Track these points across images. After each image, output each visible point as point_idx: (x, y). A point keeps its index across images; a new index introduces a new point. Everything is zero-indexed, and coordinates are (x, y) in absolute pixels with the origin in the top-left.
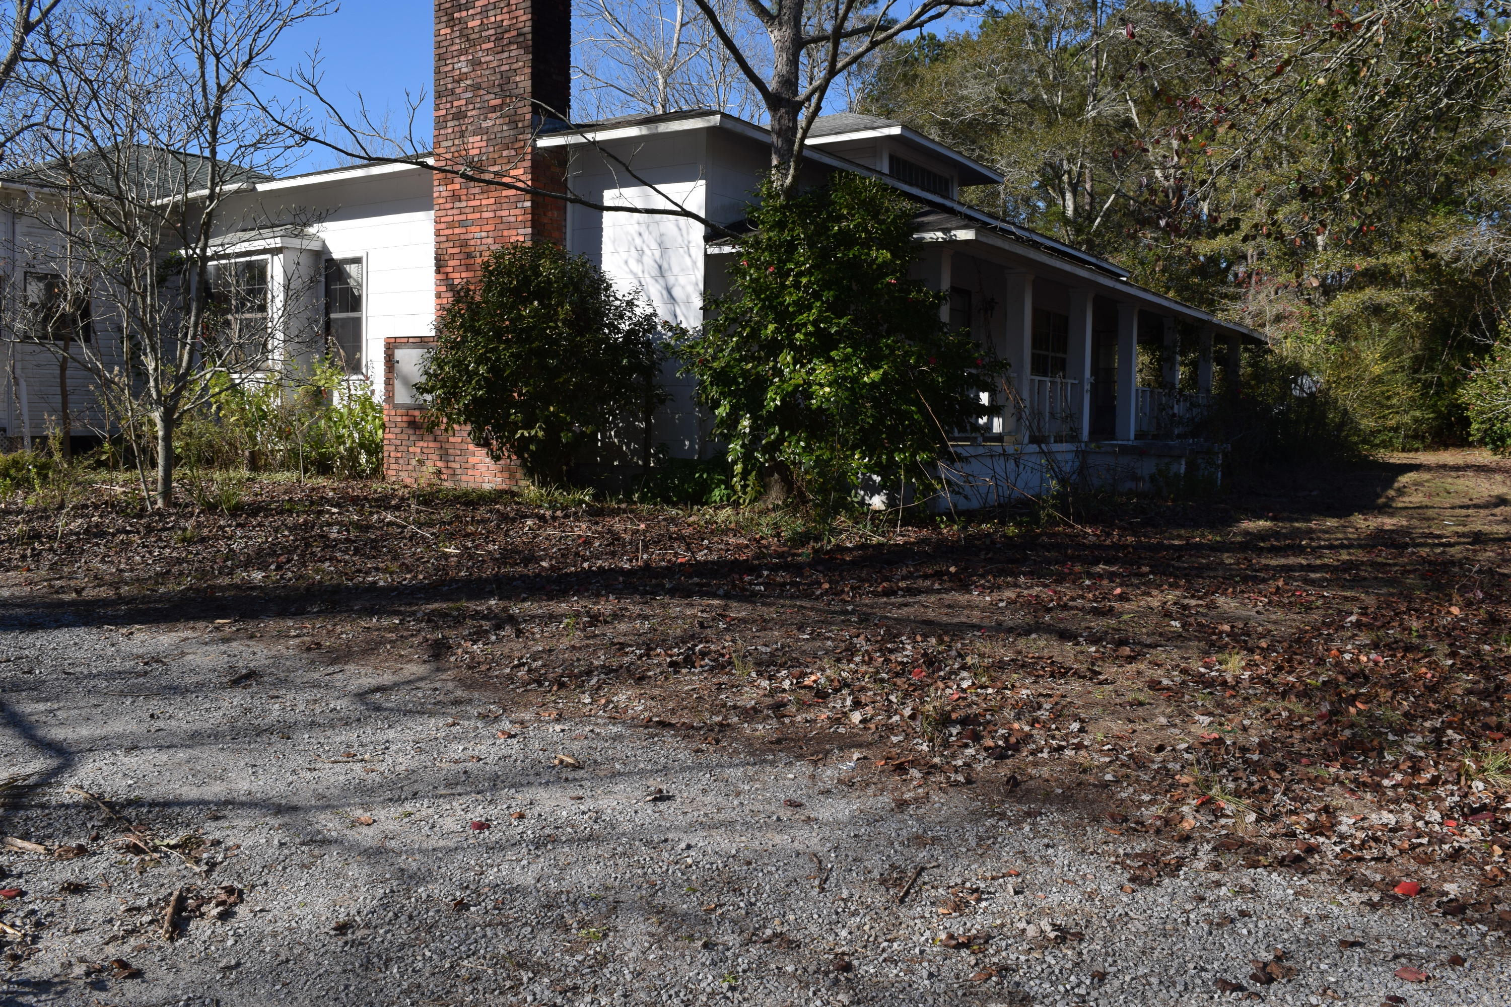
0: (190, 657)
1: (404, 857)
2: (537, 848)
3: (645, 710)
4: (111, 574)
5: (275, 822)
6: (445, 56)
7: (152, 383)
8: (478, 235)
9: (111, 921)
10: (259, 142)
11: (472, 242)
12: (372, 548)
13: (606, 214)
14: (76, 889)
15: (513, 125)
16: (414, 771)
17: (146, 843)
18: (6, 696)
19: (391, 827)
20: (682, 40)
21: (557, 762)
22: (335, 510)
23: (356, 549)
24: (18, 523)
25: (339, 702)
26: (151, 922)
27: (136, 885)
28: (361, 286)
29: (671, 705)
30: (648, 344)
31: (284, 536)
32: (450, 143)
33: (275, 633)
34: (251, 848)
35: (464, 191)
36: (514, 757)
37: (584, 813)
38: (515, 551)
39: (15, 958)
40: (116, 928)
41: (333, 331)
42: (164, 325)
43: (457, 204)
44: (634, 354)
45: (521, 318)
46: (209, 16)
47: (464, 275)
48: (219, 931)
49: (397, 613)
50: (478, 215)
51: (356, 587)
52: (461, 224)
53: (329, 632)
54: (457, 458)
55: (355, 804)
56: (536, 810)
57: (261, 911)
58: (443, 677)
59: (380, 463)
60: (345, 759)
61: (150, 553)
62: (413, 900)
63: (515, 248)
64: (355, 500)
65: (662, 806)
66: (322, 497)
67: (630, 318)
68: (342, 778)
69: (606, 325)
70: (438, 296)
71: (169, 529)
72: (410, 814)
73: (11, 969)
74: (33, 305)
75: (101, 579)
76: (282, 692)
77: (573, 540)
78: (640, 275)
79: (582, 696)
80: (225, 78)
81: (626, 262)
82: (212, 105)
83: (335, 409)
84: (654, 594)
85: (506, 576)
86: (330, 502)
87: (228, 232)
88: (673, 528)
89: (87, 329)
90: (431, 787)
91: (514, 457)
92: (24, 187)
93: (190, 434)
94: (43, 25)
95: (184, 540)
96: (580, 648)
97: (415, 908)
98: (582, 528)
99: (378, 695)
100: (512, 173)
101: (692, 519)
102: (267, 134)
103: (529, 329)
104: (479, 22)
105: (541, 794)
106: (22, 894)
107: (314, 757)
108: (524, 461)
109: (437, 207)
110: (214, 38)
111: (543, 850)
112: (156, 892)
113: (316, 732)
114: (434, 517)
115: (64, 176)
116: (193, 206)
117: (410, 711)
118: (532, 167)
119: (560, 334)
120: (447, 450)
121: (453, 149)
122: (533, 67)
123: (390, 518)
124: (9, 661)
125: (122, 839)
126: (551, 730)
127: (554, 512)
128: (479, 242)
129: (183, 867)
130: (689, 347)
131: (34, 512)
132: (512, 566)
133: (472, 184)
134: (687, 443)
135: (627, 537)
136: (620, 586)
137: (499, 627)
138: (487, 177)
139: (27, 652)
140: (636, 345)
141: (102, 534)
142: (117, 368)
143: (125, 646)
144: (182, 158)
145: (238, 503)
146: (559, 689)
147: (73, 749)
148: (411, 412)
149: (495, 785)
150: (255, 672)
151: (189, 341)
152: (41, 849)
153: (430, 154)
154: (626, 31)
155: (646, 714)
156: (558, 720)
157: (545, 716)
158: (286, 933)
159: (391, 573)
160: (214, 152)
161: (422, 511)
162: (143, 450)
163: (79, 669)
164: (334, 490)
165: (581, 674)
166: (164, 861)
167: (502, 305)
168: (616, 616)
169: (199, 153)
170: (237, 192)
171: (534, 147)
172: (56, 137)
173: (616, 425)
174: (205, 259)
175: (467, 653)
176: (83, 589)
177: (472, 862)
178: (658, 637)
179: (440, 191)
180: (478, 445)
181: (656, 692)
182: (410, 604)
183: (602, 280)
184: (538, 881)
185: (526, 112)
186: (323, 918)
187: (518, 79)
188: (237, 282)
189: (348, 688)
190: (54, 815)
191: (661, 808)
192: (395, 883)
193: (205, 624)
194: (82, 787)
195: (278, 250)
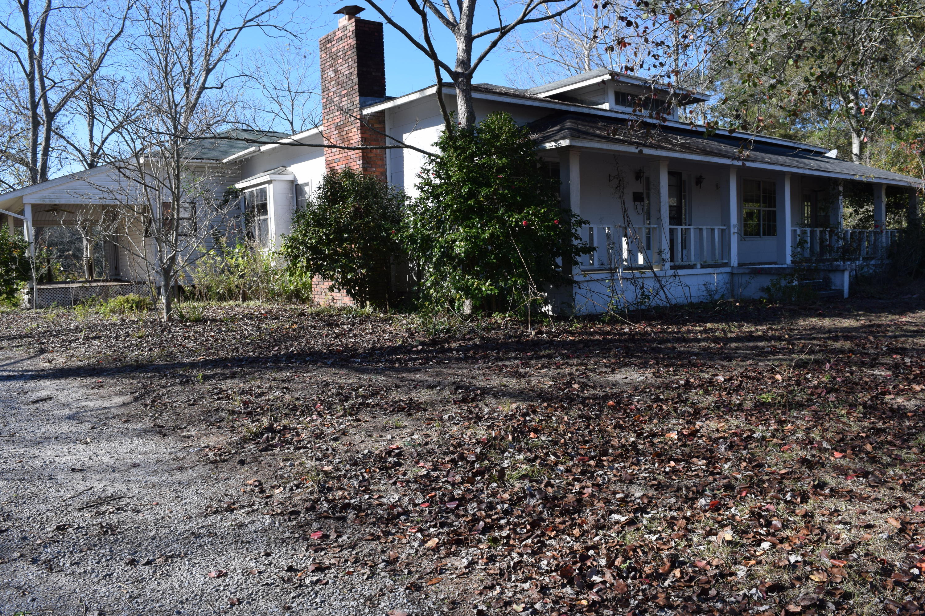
6: (324, 69)
13: (405, 151)
15: (352, 104)
35: (335, 143)
43: (333, 150)
50: (341, 155)
52: (335, 161)
100: (353, 130)
104: (336, 48)
109: (325, 153)
118: (361, 126)
150: (51, 398)
171: (361, 115)
185: (357, 96)
187: (353, 77)
188: (257, 200)
195: (269, 182)
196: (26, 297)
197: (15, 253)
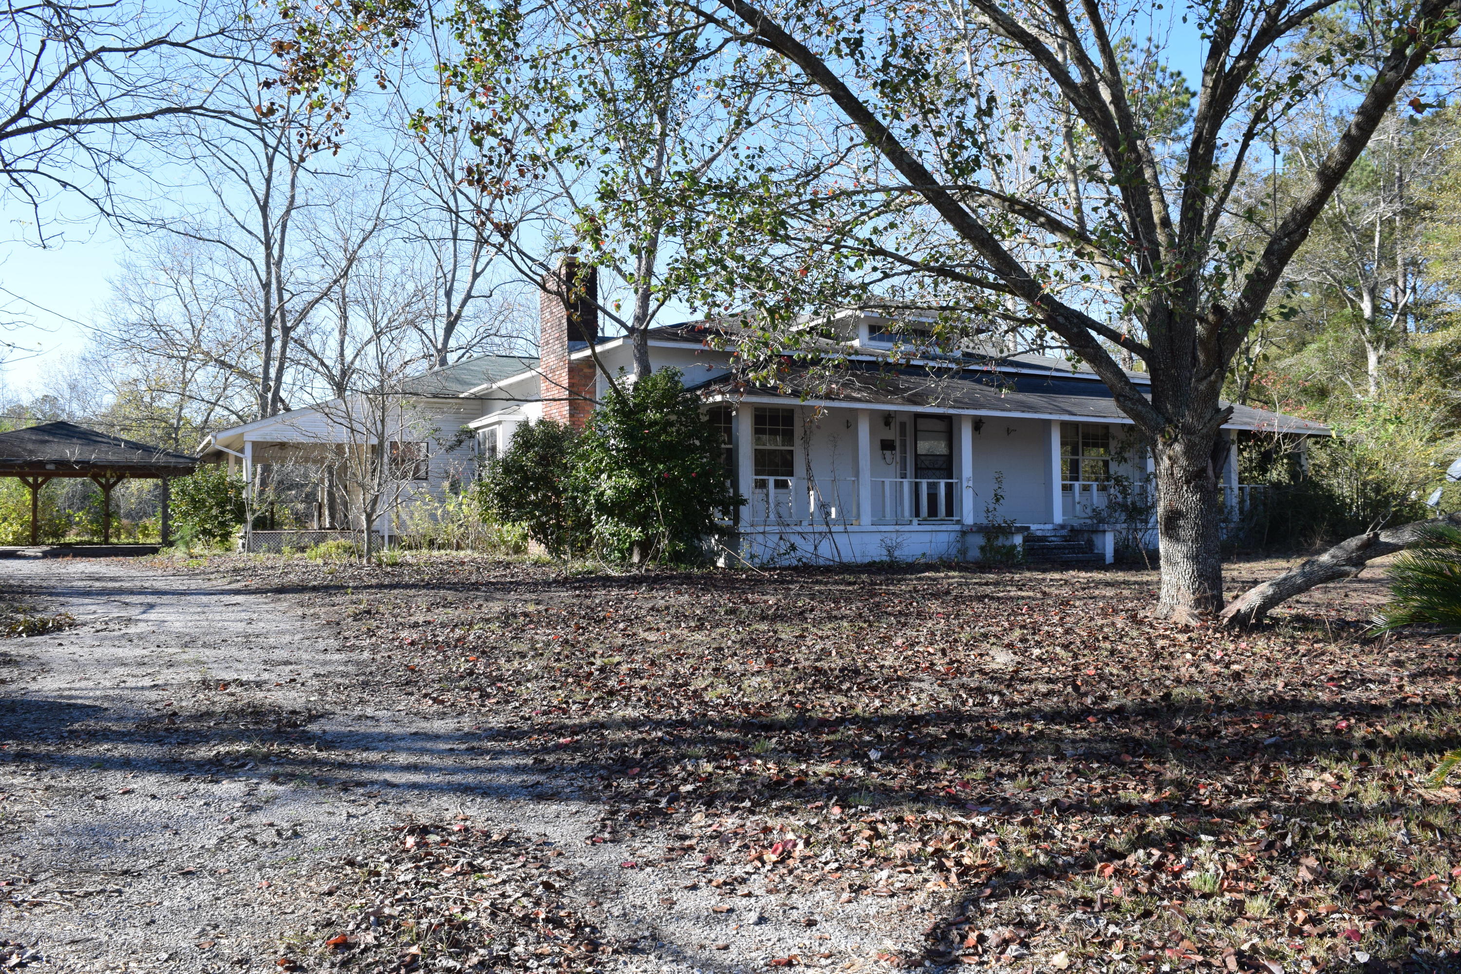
8: (554, 411)
15: (563, 348)
118: (568, 372)
171: (570, 360)
185: (566, 340)
187: (563, 321)
195: (499, 423)
196: (240, 542)
197: (232, 493)
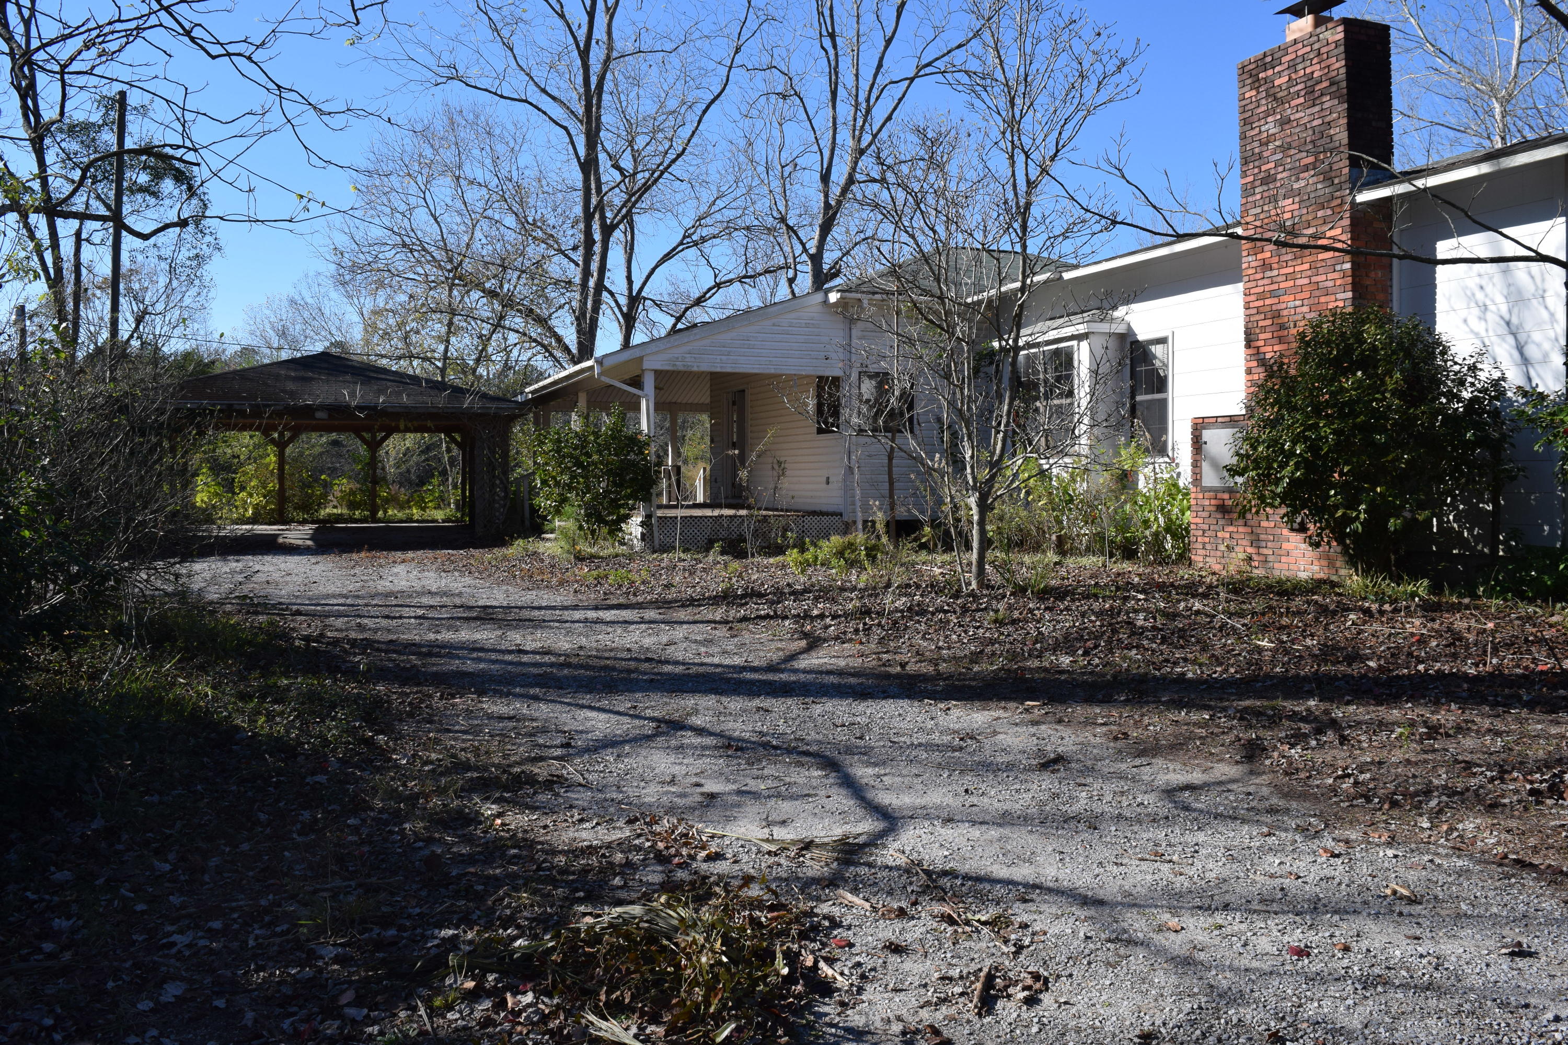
0: (1001, 737)
1: (1213, 972)
2: (1364, 988)
3: (1498, 843)
4: (931, 651)
5: (1082, 913)
6: (1251, 120)
7: (969, 470)
8: (1291, 304)
9: (925, 986)
10: (1067, 231)
11: (1285, 313)
12: (1180, 637)
13: (1440, 269)
14: (896, 949)
15: (1329, 183)
16: (1225, 880)
17: (959, 916)
18: (842, 758)
19: (1200, 938)
20: (1522, 58)
21: (1388, 892)
22: (1141, 596)
23: (1163, 637)
24: (852, 599)
25: (1146, 796)
26: (962, 994)
27: (949, 955)
28: (1167, 366)
29: (1532, 842)
30: (1496, 413)
31: (1091, 621)
32: (1259, 210)
33: (1083, 719)
34: (1058, 937)
35: (1276, 259)
36: (1337, 880)
37: (1421, 956)
38: (1336, 648)
39: (843, 1004)
40: (930, 994)
41: (1139, 413)
42: (980, 416)
43: (1268, 274)
44: (1478, 426)
45: (1342, 390)
46: (1018, 117)
47: (1276, 348)
48: (1025, 1015)
49: (1206, 708)
50: (1291, 283)
51: (1164, 678)
52: (1273, 294)
53: (1136, 722)
54: (1269, 544)
55: (1162, 907)
56: (1365, 944)
57: (1066, 1003)
58: (1257, 781)
59: (1187, 549)
60: (1153, 857)
61: (966, 632)
62: (1222, 1021)
63: (1334, 315)
64: (1161, 587)
65: (1521, 963)
66: (1128, 583)
67: (1473, 384)
68: (1149, 877)
69: (1443, 394)
70: (1249, 371)
71: (982, 610)
72: (1221, 927)
73: (839, 1014)
74: (868, 401)
75: (922, 655)
76: (1089, 780)
77: (1404, 638)
78: (1483, 334)
79: (1419, 819)
80: (1034, 173)
81: (1465, 321)
82: (1022, 202)
83: (1141, 492)
84: (1508, 706)
85: (1327, 675)
86: (1135, 587)
87: (1037, 322)
88: (1529, 628)
89: (911, 419)
90: (1244, 901)
91: (1335, 544)
92: (859, 296)
93: (1001, 518)
94: (873, 147)
95: (996, 621)
96: (1416, 764)
97: (1225, 1031)
98: (1415, 625)
99: (1187, 794)
100: (1329, 234)
101: (1554, 619)
102: (1074, 224)
103: (1351, 403)
104: (1287, 78)
105: (1371, 926)
106: (851, 945)
107: (1121, 851)
108: (1346, 549)
109: (1246, 279)
110: (1023, 137)
111: (1372, 991)
112: (967, 965)
113: (1123, 825)
114: (1244, 607)
115: (893, 282)
116: (1005, 300)
117: (1221, 815)
118: (1352, 225)
119: (1389, 407)
120: (1258, 535)
121: (1262, 216)
122: (1349, 117)
123: (1197, 606)
124: (844, 725)
125: (938, 908)
126: (1381, 854)
127: (1381, 606)
128: (1293, 311)
129: (992, 944)
130: (1550, 414)
131: (865, 589)
132: (1333, 664)
133: (1284, 250)
134: (1546, 528)
135: (1471, 638)
136: (1464, 694)
137: (1319, 731)
138: (1302, 240)
139: (859, 719)
140: (1480, 415)
141: (923, 613)
142: (937, 455)
143: (942, 719)
144: (995, 254)
145: (1046, 587)
146: (1390, 808)
147: (896, 815)
148: (1220, 495)
149: (1315, 908)
150: (1062, 757)
151: (1002, 428)
152: (867, 905)
153: (1239, 224)
154: (1452, 60)
155: (1500, 849)
156: (1389, 844)
157: (1374, 837)
158: (1090, 1031)
159: (1200, 665)
160: (1024, 247)
161: (1231, 600)
162: (960, 534)
163: (903, 739)
164: (1140, 575)
165: (1417, 794)
166: (975, 935)
167: (1321, 378)
168: (1459, 729)
169: (1010, 249)
170: (1046, 282)
171: (1353, 203)
172: (885, 248)
173: (1457, 508)
174: (1017, 349)
175: (1284, 757)
176: (907, 663)
177: (1289, 991)
178: (1513, 758)
179: (1249, 262)
180: (1292, 530)
181: (1513, 824)
182: (1221, 700)
183: (1439, 343)
184: (1366, 1026)
185: (1343, 166)
186: (1128, 1023)
187: (1332, 132)
188: (1046, 369)
189: (1156, 783)
190: (879, 875)
191: (1520, 965)
192: (1204, 999)
193: (1015, 705)
194: (903, 852)
196: (639, 531)
